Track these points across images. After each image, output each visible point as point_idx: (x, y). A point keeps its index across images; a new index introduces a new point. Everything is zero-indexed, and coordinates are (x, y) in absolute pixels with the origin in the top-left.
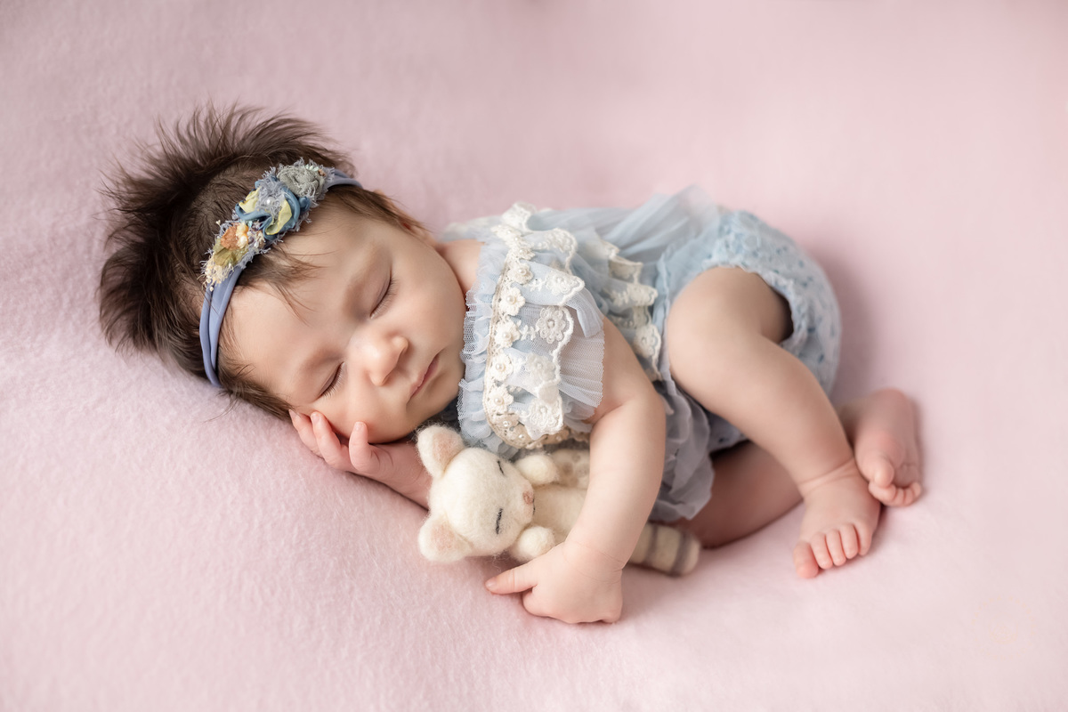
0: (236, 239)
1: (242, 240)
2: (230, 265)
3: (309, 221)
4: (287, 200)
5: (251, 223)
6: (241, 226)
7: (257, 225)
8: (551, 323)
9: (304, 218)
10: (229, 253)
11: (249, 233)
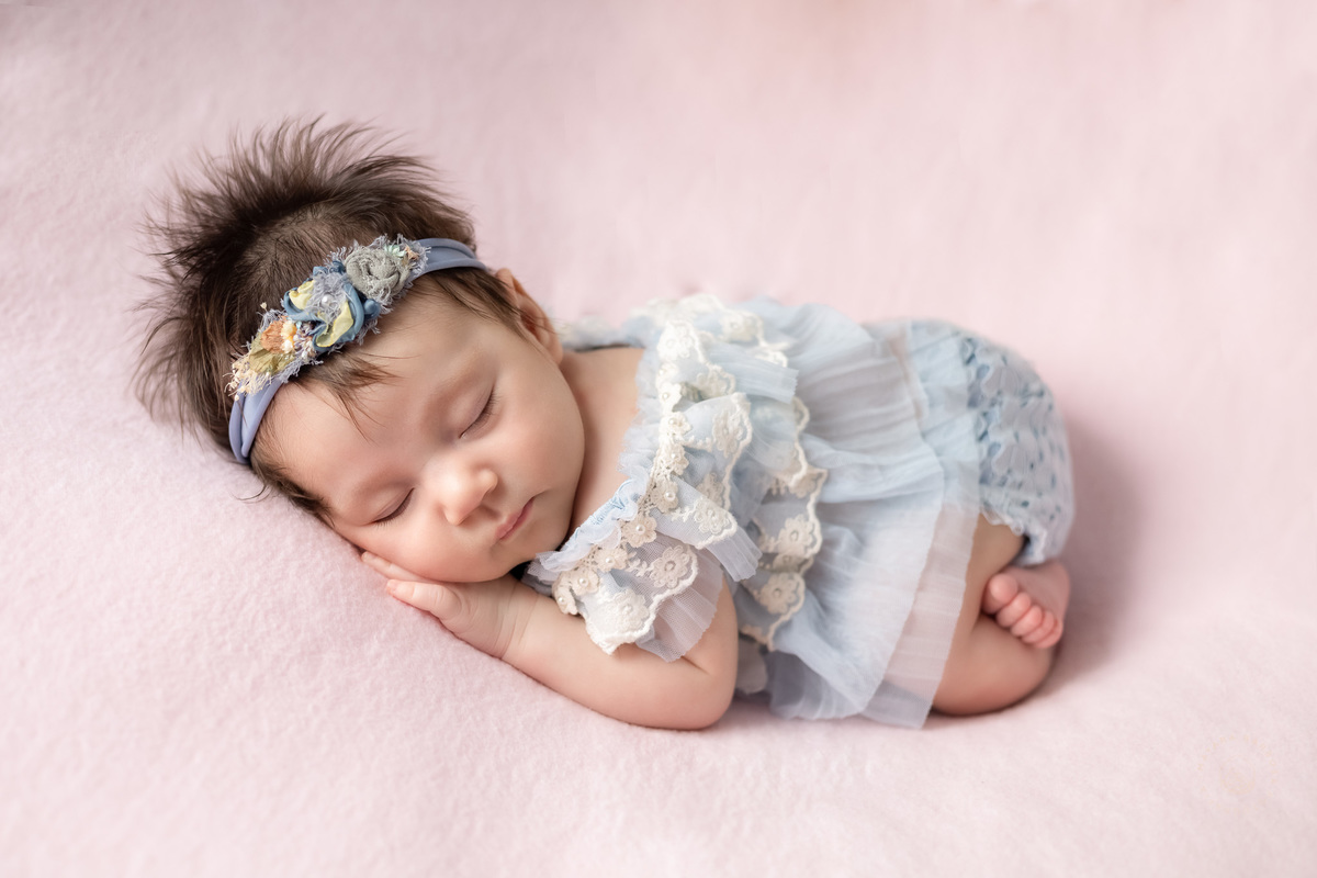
0: (280, 340)
1: (287, 345)
2: (268, 374)
3: (377, 331)
4: (349, 302)
5: (299, 325)
6: (288, 325)
7: (307, 328)
8: (671, 566)
9: (370, 327)
10: (269, 357)
11: (296, 337)
